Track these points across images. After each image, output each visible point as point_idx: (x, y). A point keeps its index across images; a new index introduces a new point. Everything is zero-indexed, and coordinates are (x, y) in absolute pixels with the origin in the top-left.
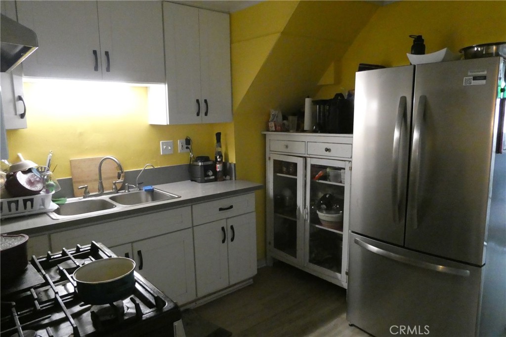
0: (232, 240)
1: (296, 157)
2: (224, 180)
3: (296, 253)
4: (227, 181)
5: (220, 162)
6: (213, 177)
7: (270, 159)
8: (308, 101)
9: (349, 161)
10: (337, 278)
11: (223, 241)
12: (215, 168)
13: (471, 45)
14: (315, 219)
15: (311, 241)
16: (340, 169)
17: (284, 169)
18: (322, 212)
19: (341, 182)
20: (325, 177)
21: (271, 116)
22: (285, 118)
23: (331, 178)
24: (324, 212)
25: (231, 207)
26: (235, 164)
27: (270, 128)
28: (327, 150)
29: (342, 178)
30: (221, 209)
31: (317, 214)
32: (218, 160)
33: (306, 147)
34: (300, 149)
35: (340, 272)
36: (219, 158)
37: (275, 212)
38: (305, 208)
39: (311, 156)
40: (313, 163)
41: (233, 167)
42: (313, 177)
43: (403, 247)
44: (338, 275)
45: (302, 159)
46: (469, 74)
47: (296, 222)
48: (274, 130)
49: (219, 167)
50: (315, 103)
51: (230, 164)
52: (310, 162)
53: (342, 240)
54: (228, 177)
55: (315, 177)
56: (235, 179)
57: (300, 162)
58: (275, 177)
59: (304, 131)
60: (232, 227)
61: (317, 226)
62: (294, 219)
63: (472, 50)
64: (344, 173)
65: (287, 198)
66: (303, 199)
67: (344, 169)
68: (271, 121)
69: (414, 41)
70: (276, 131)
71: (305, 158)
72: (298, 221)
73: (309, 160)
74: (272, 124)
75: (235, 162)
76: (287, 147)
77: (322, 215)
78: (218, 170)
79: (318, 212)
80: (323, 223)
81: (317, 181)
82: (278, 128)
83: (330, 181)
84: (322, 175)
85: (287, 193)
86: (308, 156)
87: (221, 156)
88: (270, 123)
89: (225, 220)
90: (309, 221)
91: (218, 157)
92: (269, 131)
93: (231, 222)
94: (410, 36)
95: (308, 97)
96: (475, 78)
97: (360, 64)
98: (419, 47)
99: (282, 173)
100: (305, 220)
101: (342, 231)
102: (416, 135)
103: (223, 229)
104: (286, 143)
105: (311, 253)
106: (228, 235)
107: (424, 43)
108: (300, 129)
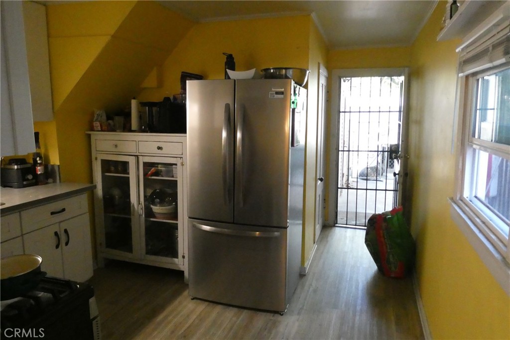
0: (67, 244)
1: (128, 156)
2: (47, 183)
3: (132, 248)
4: (50, 185)
5: (40, 164)
6: (34, 181)
7: (96, 159)
8: (134, 103)
9: (181, 158)
10: (174, 264)
11: (57, 247)
12: (35, 170)
13: (268, 68)
14: (149, 213)
15: (146, 234)
16: (172, 165)
17: (113, 168)
18: (156, 205)
19: (173, 177)
20: (157, 173)
21: (96, 116)
22: (109, 118)
23: (163, 173)
24: (158, 205)
25: (64, 210)
26: (59, 166)
27: (95, 128)
28: (159, 148)
29: (174, 172)
30: (52, 213)
31: (151, 208)
32: (39, 162)
33: (138, 146)
34: (131, 148)
35: (177, 257)
36: (40, 160)
37: (105, 212)
38: (139, 204)
39: (143, 154)
40: (145, 161)
41: (57, 169)
42: (145, 174)
43: (233, 223)
44: (176, 260)
45: (134, 157)
46: (273, 90)
47: (131, 219)
48: (100, 129)
49: (40, 170)
50: (143, 104)
51: (53, 166)
52: (142, 160)
53: (177, 229)
54: (50, 180)
55: (147, 174)
56: (60, 182)
57: (132, 161)
58: (104, 177)
59: (130, 131)
60: (66, 231)
61: (152, 219)
62: (129, 217)
63: (269, 71)
64: (176, 168)
65: (117, 197)
66: (136, 196)
67: (176, 165)
68: (97, 120)
69: (227, 58)
70: (102, 131)
71: (137, 156)
72: (132, 217)
73: (140, 158)
74: (97, 125)
75: (59, 164)
76: (116, 146)
77: (156, 209)
78: (39, 173)
79: (152, 206)
80: (157, 216)
81: (150, 177)
82: (104, 128)
83: (162, 176)
84: (154, 171)
85: (116, 193)
86: (140, 154)
87: (41, 158)
88: (94, 123)
89: (58, 224)
90: (144, 216)
91: (38, 159)
92: (95, 131)
93: (64, 226)
94: (223, 54)
95: (134, 98)
96: (277, 93)
97: (183, 72)
98: (230, 63)
99: (110, 172)
100: (140, 215)
101: (177, 220)
102: (239, 135)
103: (56, 234)
104: (115, 142)
105: (147, 245)
106: (61, 239)
107: (234, 61)
108: (127, 128)
